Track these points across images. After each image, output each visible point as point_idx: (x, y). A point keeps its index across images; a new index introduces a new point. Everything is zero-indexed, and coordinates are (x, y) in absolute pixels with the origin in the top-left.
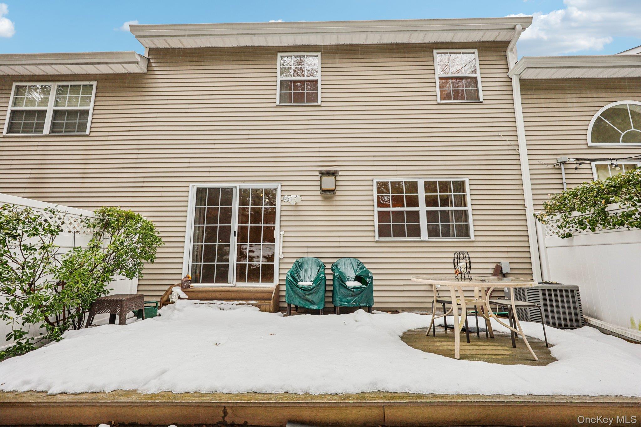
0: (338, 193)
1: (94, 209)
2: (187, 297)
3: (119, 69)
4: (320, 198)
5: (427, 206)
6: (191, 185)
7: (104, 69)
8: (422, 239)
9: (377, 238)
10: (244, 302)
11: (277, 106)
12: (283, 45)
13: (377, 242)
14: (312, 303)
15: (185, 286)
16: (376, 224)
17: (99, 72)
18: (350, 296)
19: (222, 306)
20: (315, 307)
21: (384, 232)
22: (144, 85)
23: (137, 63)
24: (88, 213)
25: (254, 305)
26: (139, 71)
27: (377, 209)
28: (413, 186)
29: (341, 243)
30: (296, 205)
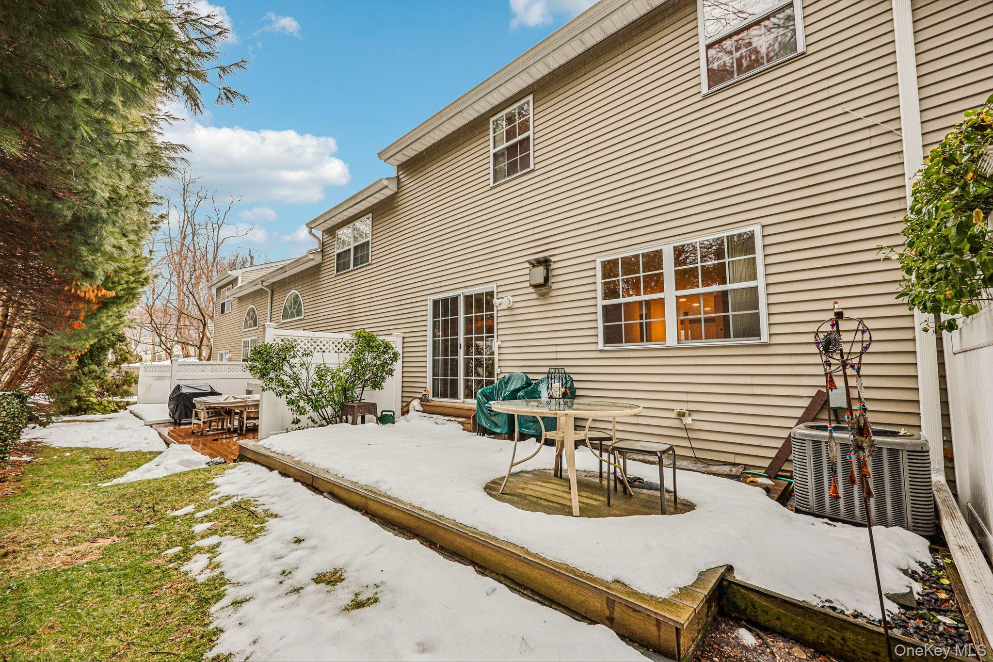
0: (554, 286)
1: (352, 332)
2: (421, 409)
3: (380, 197)
4: (534, 296)
5: (677, 289)
6: (428, 297)
7: (373, 201)
8: (668, 344)
9: (601, 346)
10: (452, 419)
11: (492, 188)
12: (494, 105)
13: (601, 351)
14: (497, 425)
15: (424, 400)
16: (600, 324)
17: (378, 200)
18: (531, 422)
19: (437, 420)
20: (498, 431)
21: (612, 336)
22: (396, 205)
23: (386, 187)
24: (347, 336)
25: (459, 422)
26: (392, 192)
27: (601, 302)
28: (654, 260)
29: (558, 353)
30: (509, 309)
